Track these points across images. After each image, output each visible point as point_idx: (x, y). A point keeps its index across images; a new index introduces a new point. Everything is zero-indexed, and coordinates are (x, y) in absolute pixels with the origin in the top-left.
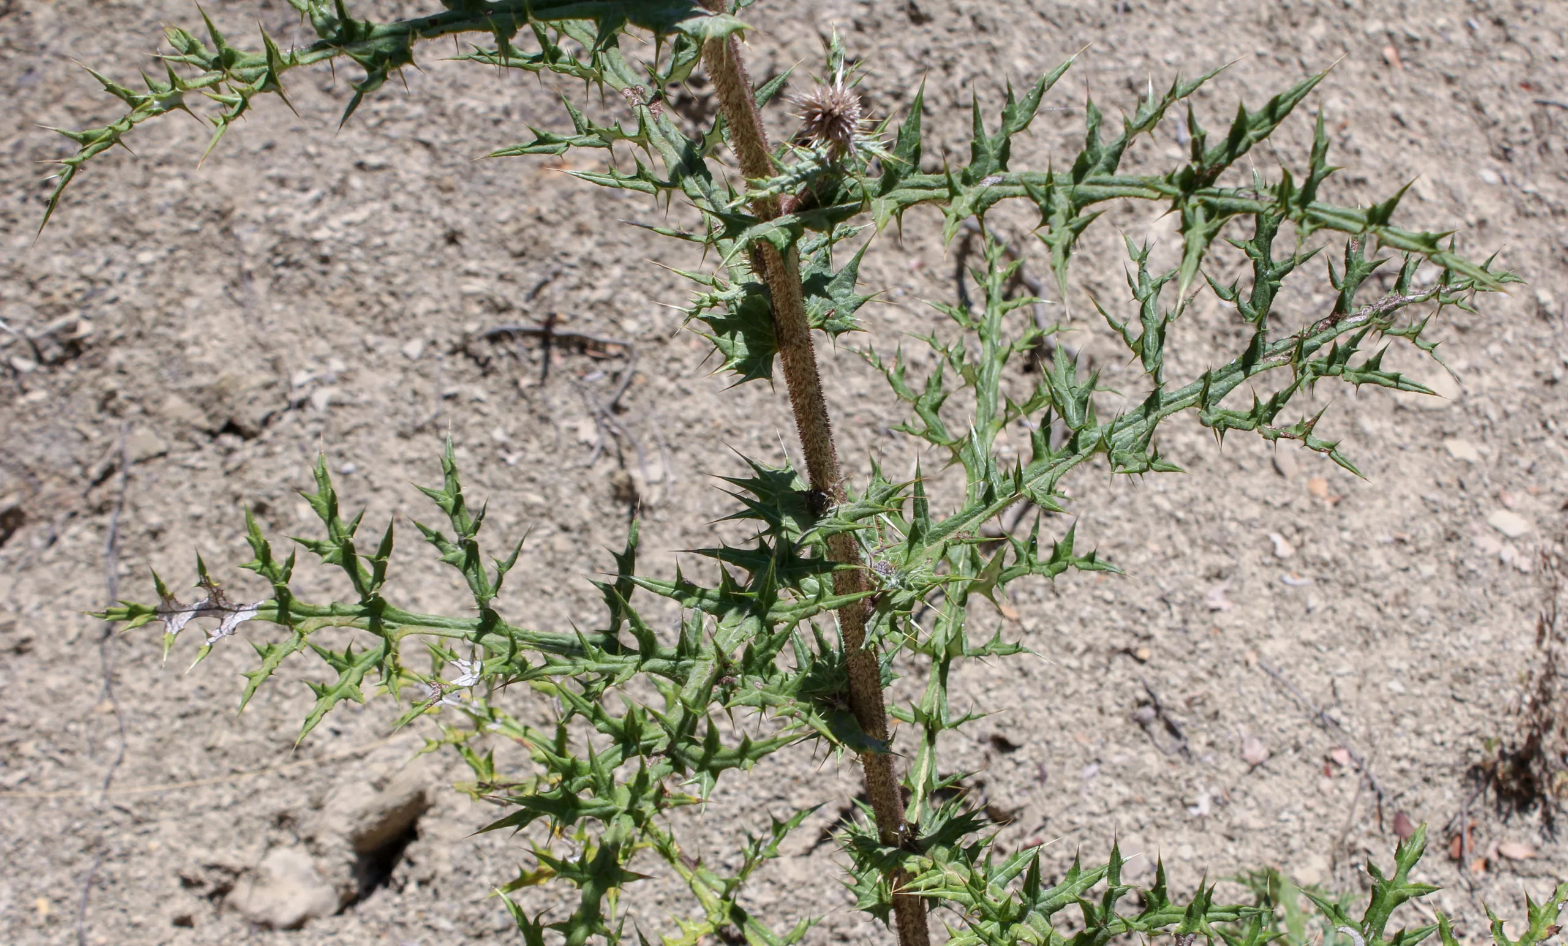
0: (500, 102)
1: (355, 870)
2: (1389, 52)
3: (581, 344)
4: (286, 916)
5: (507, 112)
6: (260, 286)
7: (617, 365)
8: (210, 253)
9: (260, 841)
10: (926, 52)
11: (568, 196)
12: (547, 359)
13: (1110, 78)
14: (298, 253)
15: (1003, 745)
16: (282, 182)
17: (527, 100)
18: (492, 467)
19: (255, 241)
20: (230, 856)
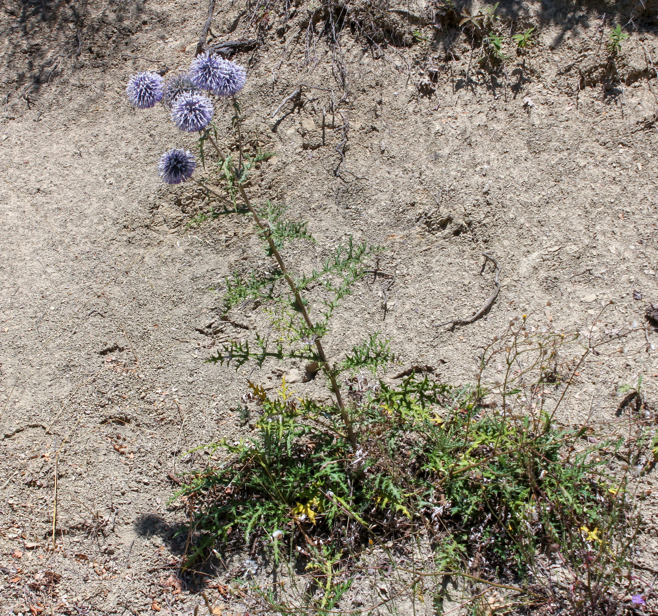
0: (381, 221)
1: (306, 374)
2: (620, 215)
3: (383, 275)
4: (290, 381)
5: (382, 224)
6: (318, 259)
7: (390, 280)
8: (310, 252)
9: (289, 367)
10: (489, 212)
11: (393, 243)
12: (375, 278)
13: (535, 220)
14: (327, 252)
15: (443, 362)
16: (327, 237)
17: (389, 221)
18: (357, 300)
19: (319, 250)
20: (282, 369)
